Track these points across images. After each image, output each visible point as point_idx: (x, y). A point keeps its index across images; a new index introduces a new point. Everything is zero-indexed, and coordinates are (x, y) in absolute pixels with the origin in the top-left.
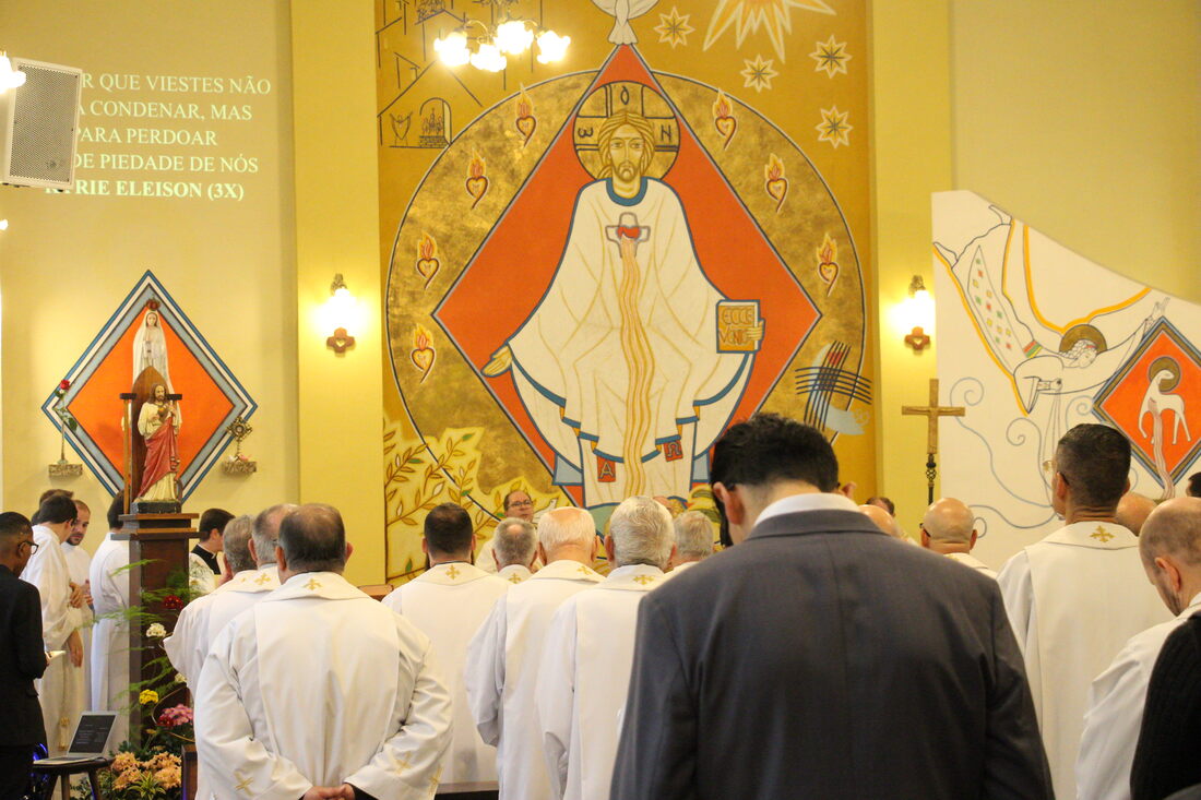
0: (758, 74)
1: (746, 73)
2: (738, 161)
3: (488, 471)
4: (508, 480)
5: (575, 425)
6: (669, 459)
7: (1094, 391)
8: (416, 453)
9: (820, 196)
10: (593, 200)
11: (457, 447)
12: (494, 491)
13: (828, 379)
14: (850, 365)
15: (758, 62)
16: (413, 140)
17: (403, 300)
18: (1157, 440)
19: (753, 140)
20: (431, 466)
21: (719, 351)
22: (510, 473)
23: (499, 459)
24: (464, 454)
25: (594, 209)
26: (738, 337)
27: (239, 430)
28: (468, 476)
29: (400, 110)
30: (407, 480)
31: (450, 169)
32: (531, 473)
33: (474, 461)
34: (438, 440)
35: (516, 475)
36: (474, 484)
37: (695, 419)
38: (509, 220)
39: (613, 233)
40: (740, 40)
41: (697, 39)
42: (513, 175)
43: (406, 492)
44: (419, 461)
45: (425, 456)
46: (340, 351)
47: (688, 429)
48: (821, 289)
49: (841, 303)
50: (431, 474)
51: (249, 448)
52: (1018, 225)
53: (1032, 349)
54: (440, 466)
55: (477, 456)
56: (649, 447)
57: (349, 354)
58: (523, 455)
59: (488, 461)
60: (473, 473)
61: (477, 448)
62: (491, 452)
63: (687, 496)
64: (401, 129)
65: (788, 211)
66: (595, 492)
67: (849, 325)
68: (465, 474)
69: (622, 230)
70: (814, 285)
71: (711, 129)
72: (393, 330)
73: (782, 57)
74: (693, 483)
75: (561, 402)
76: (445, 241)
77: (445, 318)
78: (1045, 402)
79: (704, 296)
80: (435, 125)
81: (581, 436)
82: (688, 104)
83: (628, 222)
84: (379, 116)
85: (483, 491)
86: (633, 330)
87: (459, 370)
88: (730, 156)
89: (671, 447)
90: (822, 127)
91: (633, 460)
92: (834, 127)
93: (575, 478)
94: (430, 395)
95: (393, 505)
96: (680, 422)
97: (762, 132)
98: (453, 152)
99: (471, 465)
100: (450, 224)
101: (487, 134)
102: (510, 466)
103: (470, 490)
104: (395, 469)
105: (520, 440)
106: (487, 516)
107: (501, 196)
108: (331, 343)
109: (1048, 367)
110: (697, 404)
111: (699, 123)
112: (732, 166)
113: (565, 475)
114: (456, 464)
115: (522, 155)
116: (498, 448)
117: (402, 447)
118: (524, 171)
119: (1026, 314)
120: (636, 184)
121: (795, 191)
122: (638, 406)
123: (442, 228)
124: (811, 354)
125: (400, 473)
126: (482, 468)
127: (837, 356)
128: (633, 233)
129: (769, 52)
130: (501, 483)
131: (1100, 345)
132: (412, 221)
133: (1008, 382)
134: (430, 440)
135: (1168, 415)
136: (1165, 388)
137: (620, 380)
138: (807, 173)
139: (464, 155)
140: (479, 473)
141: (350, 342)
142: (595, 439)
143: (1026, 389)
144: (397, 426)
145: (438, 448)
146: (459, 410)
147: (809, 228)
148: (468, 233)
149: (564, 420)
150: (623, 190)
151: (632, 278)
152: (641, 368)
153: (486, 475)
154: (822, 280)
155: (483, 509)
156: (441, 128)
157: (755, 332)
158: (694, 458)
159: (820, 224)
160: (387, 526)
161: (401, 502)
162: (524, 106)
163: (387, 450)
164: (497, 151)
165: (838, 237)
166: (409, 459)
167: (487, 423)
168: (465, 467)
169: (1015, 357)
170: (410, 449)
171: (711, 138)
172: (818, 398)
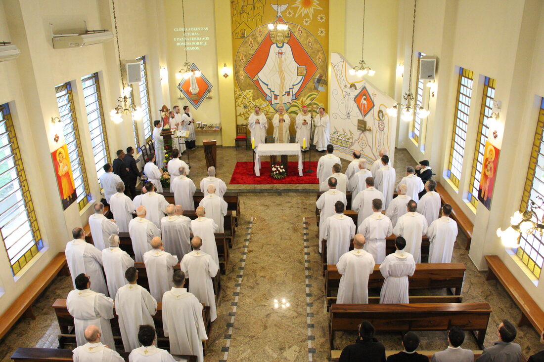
0: (307, 22)
1: (304, 22)
2: (302, 39)
5: (270, 89)
6: (288, 95)
7: (354, 97)
9: (319, 45)
10: (274, 47)
11: (248, 93)
12: (255, 101)
13: (319, 81)
14: (323, 78)
15: (307, 19)
16: (239, 37)
17: (238, 67)
18: (363, 109)
19: (305, 35)
21: (298, 75)
22: (258, 98)
23: (256, 95)
24: (250, 94)
25: (274, 49)
26: (301, 73)
27: (209, 91)
29: (236, 32)
31: (246, 42)
32: (262, 98)
36: (251, 100)
37: (293, 88)
38: (258, 52)
39: (277, 53)
40: (303, 15)
41: (294, 15)
42: (258, 43)
43: (239, 101)
45: (242, 95)
46: (226, 77)
47: (291, 90)
48: (318, 64)
49: (322, 66)
50: (244, 98)
51: (211, 94)
52: (345, 62)
53: (345, 86)
55: (252, 95)
56: (284, 93)
57: (227, 78)
58: (261, 95)
59: (254, 96)
60: (251, 98)
61: (252, 93)
62: (254, 94)
63: (291, 102)
64: (237, 35)
65: (312, 49)
66: (274, 101)
67: (323, 71)
69: (279, 53)
70: (317, 63)
71: (297, 33)
72: (236, 72)
73: (312, 18)
74: (292, 100)
75: (267, 85)
76: (245, 56)
77: (246, 70)
78: (347, 96)
79: (295, 65)
80: (243, 34)
81: (271, 91)
82: (293, 29)
83: (280, 51)
84: (233, 33)
85: (253, 101)
86: (281, 72)
87: (248, 80)
88: (301, 38)
89: (288, 93)
90: (319, 32)
91: (281, 95)
92: (322, 32)
93: (269, 99)
94: (243, 84)
95: (237, 104)
96: (290, 89)
97: (307, 33)
98: (247, 39)
100: (246, 53)
101: (253, 35)
105: (260, 92)
107: (256, 47)
108: (224, 76)
109: (348, 90)
110: (293, 85)
111: (295, 32)
112: (301, 40)
113: (268, 98)
114: (248, 96)
115: (260, 39)
116: (256, 93)
117: (238, 93)
118: (260, 42)
119: (345, 79)
120: (282, 44)
121: (313, 45)
122: (282, 86)
123: (245, 53)
124: (316, 77)
125: (238, 98)
127: (321, 77)
128: (281, 53)
129: (309, 17)
131: (356, 89)
132: (239, 52)
133: (341, 91)
134: (243, 92)
135: (364, 104)
136: (365, 99)
137: (279, 82)
138: (316, 41)
139: (249, 39)
141: (227, 76)
142: (274, 92)
143: (344, 93)
144: (237, 90)
145: (245, 93)
146: (249, 87)
147: (316, 52)
148: (250, 54)
149: (268, 88)
150: (279, 45)
151: (281, 62)
152: (282, 78)
154: (318, 62)
156: (244, 35)
157: (305, 72)
158: (293, 95)
159: (318, 51)
160: (236, 107)
162: (260, 30)
163: (235, 94)
164: (255, 38)
165: (322, 54)
167: (254, 89)
169: (343, 87)
170: (240, 94)
171: (296, 35)
172: (317, 85)
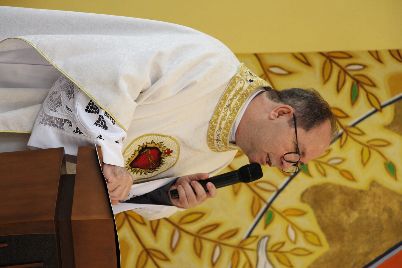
3: (337, 200)
4: (324, 229)
8: (367, 93)
11: (375, 154)
12: (306, 207)
20: (347, 116)
22: (334, 232)
23: (355, 215)
24: (364, 164)
28: (330, 171)
30: (326, 80)
33: (352, 178)
34: (388, 127)
35: (330, 239)
36: (317, 179)
44: (354, 99)
45: (362, 108)
54: (345, 130)
55: (361, 184)
59: (353, 199)
60: (334, 178)
61: (373, 184)
62: (367, 204)
68: (334, 166)
85: (306, 191)
99: (348, 175)
102: (344, 230)
103: (309, 174)
104: (343, 62)
105: (386, 246)
106: (269, 197)
114: (349, 153)
116: (373, 214)
117: (378, 73)
125: (336, 70)
126: (342, 189)
130: (318, 217)
134: (388, 114)
140: (334, 186)
145: (375, 127)
153: (330, 196)
155: (279, 191)
161: (290, 73)
166: (358, 83)
168: (343, 166)
170: (374, 85)
